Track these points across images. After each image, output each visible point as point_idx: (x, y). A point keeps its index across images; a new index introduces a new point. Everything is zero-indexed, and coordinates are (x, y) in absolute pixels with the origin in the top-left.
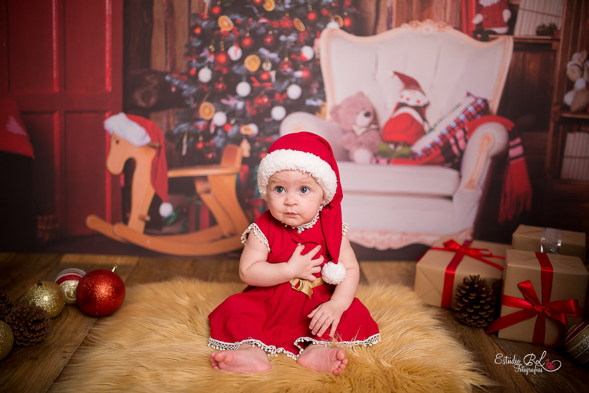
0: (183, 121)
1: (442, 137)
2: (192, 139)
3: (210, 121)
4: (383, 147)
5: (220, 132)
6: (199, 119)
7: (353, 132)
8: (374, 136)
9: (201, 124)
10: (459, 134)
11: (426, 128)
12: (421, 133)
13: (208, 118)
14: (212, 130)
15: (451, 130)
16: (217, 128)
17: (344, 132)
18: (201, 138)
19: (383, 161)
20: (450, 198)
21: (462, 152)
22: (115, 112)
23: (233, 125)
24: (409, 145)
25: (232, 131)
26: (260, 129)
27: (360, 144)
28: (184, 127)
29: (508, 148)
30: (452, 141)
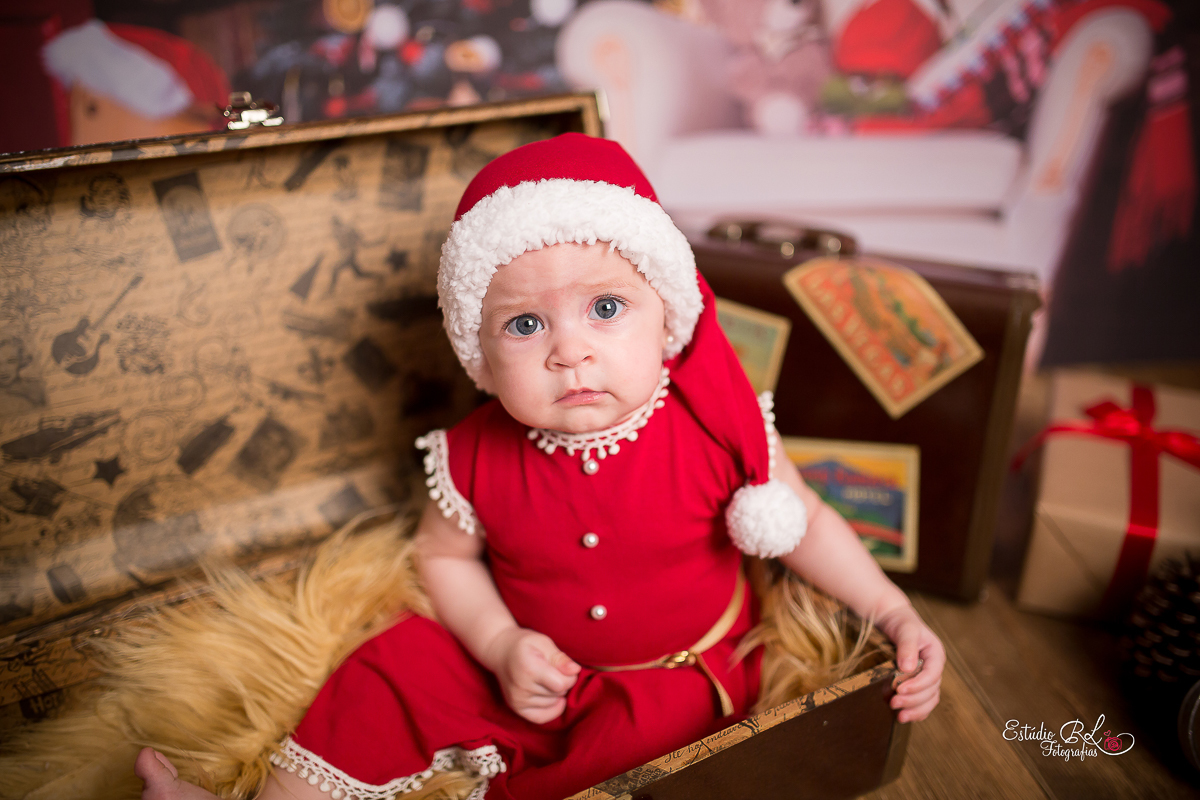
0: (281, 37)
1: (991, 56)
2: (311, 91)
3: (358, 36)
4: (834, 87)
5: (391, 66)
6: (325, 31)
7: (755, 49)
8: (813, 60)
9: (333, 46)
10: (1032, 44)
11: (948, 29)
12: (932, 43)
13: (352, 24)
14: (367, 61)
15: (1012, 36)
16: (383, 54)
17: (734, 50)
18: (337, 87)
19: (834, 125)
20: (994, 215)
21: (1034, 93)
22: (71, 20)
23: (424, 45)
24: (901, 77)
25: (425, 61)
26: (507, 51)
27: (776, 84)
28: (284, 55)
29: (1149, 75)
30: (1011, 64)
